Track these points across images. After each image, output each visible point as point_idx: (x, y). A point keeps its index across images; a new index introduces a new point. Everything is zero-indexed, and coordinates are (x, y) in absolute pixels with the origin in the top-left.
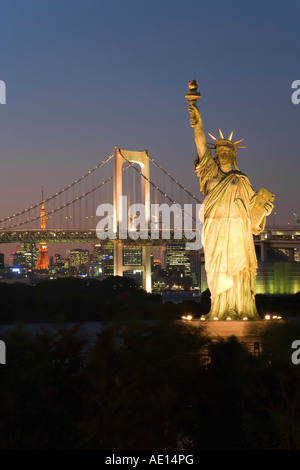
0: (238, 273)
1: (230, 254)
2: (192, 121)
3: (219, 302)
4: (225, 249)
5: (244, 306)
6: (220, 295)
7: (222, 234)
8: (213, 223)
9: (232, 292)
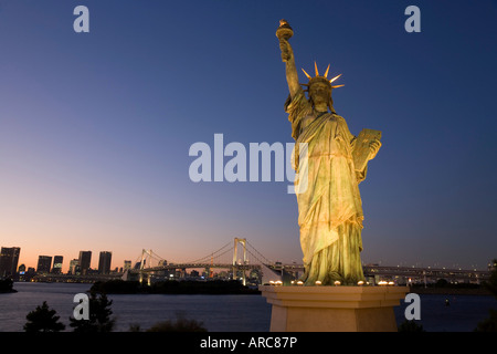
0: (343, 223)
1: (334, 199)
2: (283, 54)
3: (319, 262)
4: (326, 193)
5: (352, 267)
6: (320, 253)
7: (322, 174)
8: (310, 163)
9: (335, 247)
